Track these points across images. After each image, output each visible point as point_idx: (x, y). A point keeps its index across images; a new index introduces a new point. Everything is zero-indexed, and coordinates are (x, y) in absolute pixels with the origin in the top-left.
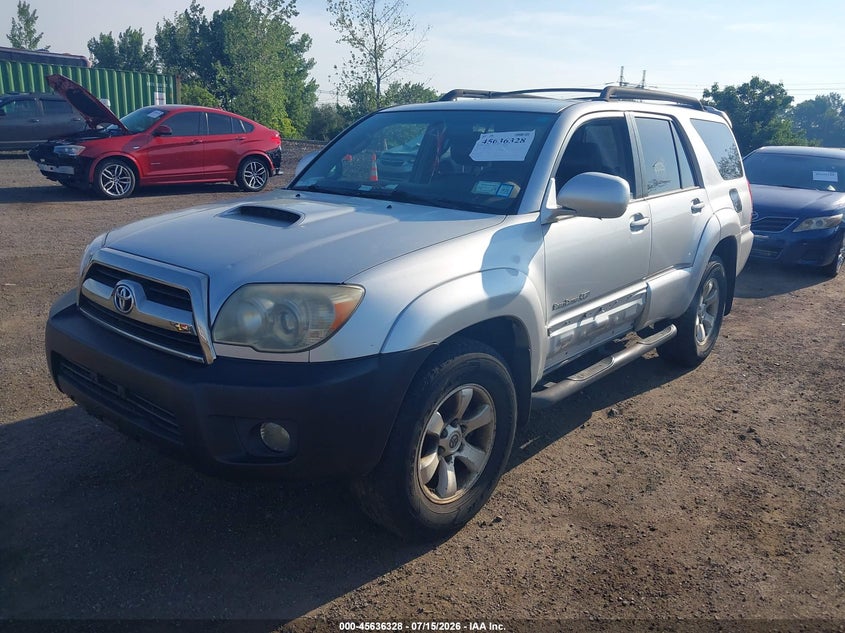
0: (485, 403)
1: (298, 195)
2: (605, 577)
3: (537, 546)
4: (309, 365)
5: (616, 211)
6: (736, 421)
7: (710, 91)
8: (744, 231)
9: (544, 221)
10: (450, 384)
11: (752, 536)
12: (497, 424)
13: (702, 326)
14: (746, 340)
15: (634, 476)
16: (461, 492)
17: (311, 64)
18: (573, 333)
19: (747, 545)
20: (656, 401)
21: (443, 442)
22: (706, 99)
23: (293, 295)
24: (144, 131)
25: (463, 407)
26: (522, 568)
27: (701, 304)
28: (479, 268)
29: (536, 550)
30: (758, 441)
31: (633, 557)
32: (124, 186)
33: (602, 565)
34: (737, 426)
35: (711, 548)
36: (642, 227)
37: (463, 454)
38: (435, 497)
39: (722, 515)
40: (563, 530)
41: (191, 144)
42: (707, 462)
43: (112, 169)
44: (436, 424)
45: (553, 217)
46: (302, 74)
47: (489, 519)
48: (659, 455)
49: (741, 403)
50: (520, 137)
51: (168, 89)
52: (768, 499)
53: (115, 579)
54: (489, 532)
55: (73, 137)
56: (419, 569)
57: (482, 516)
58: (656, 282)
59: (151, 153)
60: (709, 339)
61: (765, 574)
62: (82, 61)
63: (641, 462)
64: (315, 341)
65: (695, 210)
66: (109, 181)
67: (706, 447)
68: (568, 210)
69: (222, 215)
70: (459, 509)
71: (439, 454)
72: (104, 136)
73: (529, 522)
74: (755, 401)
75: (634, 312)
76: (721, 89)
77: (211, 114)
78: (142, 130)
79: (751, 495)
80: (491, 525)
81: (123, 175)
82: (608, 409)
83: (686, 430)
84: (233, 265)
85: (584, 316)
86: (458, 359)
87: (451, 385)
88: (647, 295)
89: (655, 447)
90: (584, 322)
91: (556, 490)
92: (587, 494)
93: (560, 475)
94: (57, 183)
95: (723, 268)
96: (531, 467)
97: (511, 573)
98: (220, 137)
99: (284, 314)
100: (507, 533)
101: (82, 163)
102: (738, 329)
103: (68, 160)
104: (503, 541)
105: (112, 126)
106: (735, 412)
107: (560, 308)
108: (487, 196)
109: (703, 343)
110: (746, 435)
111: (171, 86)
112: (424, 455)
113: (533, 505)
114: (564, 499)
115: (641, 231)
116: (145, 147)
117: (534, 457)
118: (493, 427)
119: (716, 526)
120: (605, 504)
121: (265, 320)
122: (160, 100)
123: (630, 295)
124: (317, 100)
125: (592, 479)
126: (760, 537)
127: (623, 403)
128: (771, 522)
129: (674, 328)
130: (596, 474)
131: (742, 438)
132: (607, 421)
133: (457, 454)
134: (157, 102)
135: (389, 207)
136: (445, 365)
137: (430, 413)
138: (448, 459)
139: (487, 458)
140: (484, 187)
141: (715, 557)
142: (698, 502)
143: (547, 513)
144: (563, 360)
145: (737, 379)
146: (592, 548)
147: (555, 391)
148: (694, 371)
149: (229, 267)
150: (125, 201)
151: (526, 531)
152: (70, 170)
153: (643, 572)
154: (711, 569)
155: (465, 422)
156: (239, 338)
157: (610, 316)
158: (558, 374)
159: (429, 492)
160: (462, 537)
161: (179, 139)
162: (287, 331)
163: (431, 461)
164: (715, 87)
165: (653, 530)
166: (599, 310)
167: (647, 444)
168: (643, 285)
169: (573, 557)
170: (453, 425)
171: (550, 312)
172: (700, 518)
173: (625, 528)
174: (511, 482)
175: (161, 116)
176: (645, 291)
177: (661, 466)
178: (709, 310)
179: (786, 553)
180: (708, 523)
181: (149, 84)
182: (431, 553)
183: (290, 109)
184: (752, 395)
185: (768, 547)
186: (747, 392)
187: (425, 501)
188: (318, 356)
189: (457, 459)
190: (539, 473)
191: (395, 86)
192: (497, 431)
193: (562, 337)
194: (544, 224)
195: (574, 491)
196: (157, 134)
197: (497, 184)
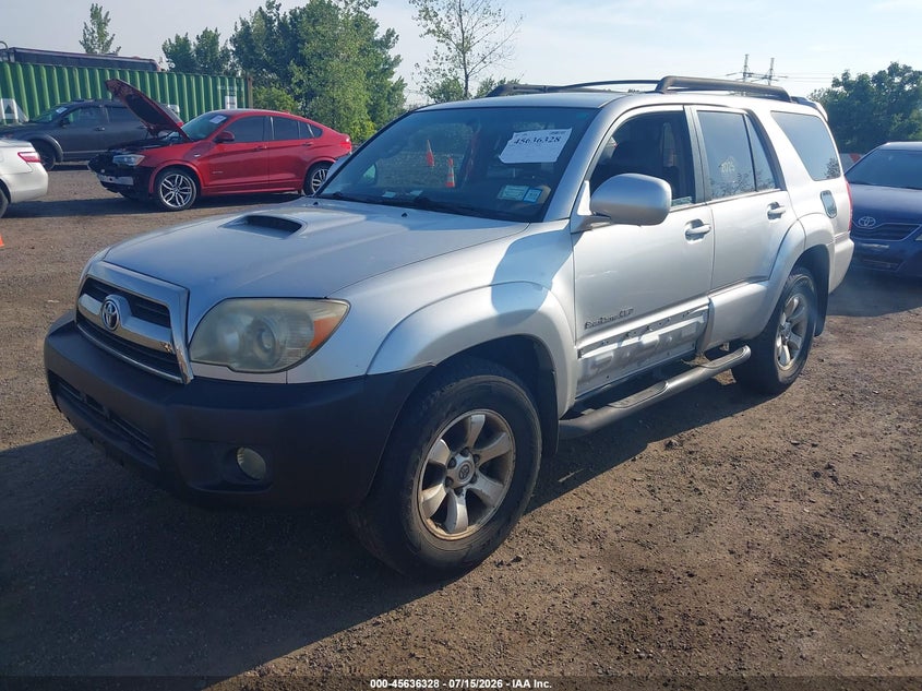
0: (503, 431)
1: (316, 203)
2: (626, 626)
3: (556, 590)
4: (287, 386)
5: (656, 217)
6: (814, 455)
7: (841, 80)
8: (840, 240)
9: (573, 230)
10: (453, 409)
11: (806, 586)
12: (516, 454)
13: (786, 348)
14: (844, 365)
15: (681, 516)
16: (474, 528)
17: (397, 60)
18: (612, 354)
19: (796, 597)
20: (725, 432)
21: (451, 473)
22: (836, 89)
23: (273, 311)
24: (206, 138)
25: (473, 434)
26: (533, 614)
27: (783, 322)
28: (489, 282)
29: (555, 594)
30: (835, 479)
31: (662, 606)
32: (184, 196)
33: (625, 613)
34: (814, 462)
35: (755, 598)
36: (701, 235)
37: (476, 486)
38: (442, 532)
39: (777, 562)
40: (589, 573)
41: (255, 150)
42: (770, 501)
43: (172, 179)
44: (440, 452)
45: (585, 225)
46: (387, 72)
47: (507, 558)
48: (715, 492)
49: (824, 435)
50: (555, 136)
51: (239, 92)
52: (834, 545)
53: (99, 610)
54: (506, 573)
55: (134, 147)
56: (419, 611)
57: (501, 554)
58: (720, 299)
59: (212, 161)
60: (796, 362)
61: (812, 629)
62: (151, 65)
63: (694, 501)
64: (293, 360)
65: (771, 216)
66: (170, 191)
67: (772, 485)
68: (601, 216)
69: (227, 226)
70: (471, 546)
71: (446, 486)
72: (165, 144)
73: (552, 563)
74: (840, 434)
75: (693, 331)
76: (853, 77)
77: (276, 118)
78: (204, 136)
79: (813, 541)
80: (509, 565)
81: (184, 184)
82: (667, 440)
83: (752, 465)
84: (216, 278)
85: (626, 335)
86: (464, 383)
87: (455, 411)
88: (709, 312)
89: (712, 483)
90: (626, 343)
91: (590, 529)
92: (624, 534)
93: (598, 512)
94: (118, 195)
95: (811, 283)
96: (567, 503)
97: (519, 619)
98: (285, 143)
99: (262, 330)
100: (525, 574)
101: (142, 173)
102: (837, 351)
103: (128, 170)
104: (518, 582)
105: (174, 134)
106: (814, 446)
107: (593, 327)
108: (513, 202)
109: (787, 368)
110: (823, 472)
111: (243, 89)
112: (425, 487)
113: (561, 544)
114: (597, 539)
115: (700, 240)
116: (207, 154)
117: (571, 492)
118: (512, 457)
119: (766, 574)
120: (642, 545)
121: (242, 338)
122: (231, 105)
123: (687, 312)
124: (405, 100)
125: (633, 517)
126: (815, 587)
127: (685, 434)
128: (832, 570)
129: (747, 350)
130: (638, 512)
131: (816, 475)
132: (663, 454)
133: (470, 486)
134: (228, 107)
135: (405, 215)
136: (447, 389)
137: (430, 440)
138: (458, 491)
139: (505, 490)
140: (512, 192)
141: (757, 609)
142: (750, 547)
143: (575, 553)
144: (604, 383)
145: (824, 407)
146: (617, 593)
147: (592, 419)
148: (776, 399)
149: (212, 280)
150: (186, 212)
151: (547, 573)
152: (129, 181)
153: (670, 622)
154: (749, 621)
155: (477, 452)
156: (218, 357)
157: (660, 336)
158: (597, 400)
159: (434, 527)
160: (475, 577)
161: (244, 146)
162: (266, 351)
163: (437, 493)
164: (846, 75)
165: (691, 576)
166: (646, 329)
167: (704, 480)
168: (705, 300)
169: (594, 603)
170: (463, 454)
171: (580, 331)
172: (749, 564)
173: (660, 572)
174: (541, 519)
175: (224, 122)
176: (707, 307)
177: (715, 505)
178: (795, 329)
179: (841, 607)
180: (757, 569)
181: (219, 88)
182: (436, 594)
183: (374, 111)
184: (839, 426)
185: (822, 599)
186: (834, 424)
187: (427, 535)
188: (297, 376)
189: (469, 491)
190: (575, 509)
191: (487, 84)
192: (517, 461)
193: (598, 359)
194: (574, 234)
195: (610, 531)
196: (219, 141)
197: (525, 188)
